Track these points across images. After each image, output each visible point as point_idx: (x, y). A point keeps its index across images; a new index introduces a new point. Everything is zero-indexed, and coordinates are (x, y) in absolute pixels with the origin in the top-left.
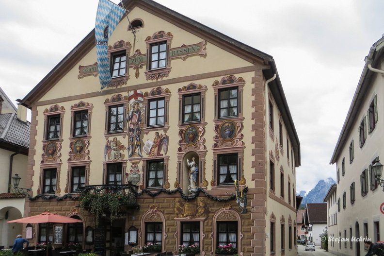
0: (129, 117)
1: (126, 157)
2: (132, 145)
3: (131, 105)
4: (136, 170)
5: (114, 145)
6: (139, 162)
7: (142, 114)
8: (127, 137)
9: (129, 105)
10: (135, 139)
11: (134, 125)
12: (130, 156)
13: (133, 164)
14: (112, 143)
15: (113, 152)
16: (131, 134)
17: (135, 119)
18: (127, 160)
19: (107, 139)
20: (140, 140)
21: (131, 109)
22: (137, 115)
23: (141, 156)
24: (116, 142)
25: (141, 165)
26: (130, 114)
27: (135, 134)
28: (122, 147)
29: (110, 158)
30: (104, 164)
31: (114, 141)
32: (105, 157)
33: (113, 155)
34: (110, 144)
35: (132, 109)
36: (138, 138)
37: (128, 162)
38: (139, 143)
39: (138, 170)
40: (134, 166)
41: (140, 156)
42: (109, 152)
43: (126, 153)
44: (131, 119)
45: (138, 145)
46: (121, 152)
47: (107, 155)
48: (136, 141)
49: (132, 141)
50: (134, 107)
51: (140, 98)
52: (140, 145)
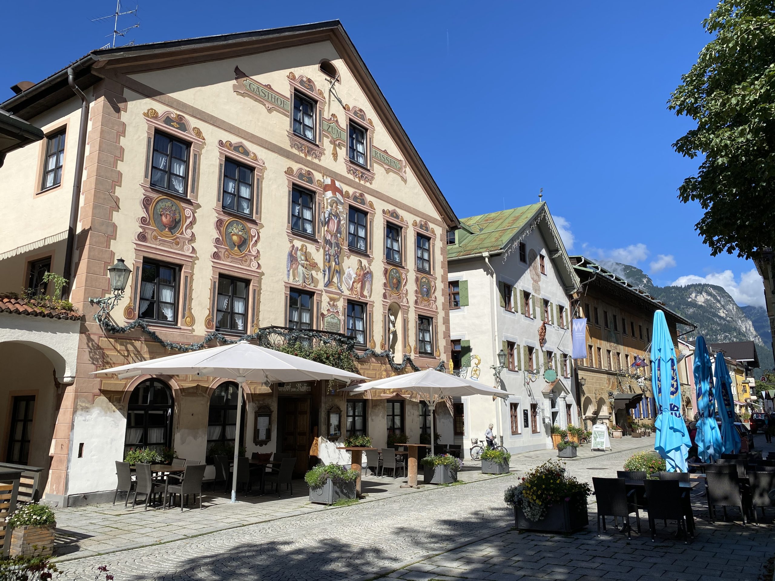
0: (325, 219)
1: (321, 286)
2: (330, 268)
3: (327, 200)
4: (335, 311)
5: (303, 258)
6: (338, 300)
7: (342, 222)
8: (322, 250)
9: (325, 199)
10: (332, 258)
11: (332, 236)
12: (326, 285)
13: (331, 299)
14: (299, 253)
15: (300, 268)
16: (327, 249)
17: (333, 226)
18: (322, 291)
19: (291, 242)
20: (338, 264)
21: (327, 208)
22: (336, 222)
23: (341, 290)
24: (305, 252)
25: (341, 304)
26: (326, 216)
27: (332, 252)
28: (314, 266)
29: (297, 279)
30: (286, 287)
31: (301, 250)
32: (289, 275)
33: (302, 275)
34: (296, 254)
35: (329, 207)
36: (337, 260)
37: (324, 293)
38: (337, 268)
39: (338, 312)
40: (332, 303)
41: (339, 289)
42: (294, 266)
43: (321, 279)
44: (327, 223)
45: (337, 271)
46: (314, 273)
47: (291, 271)
48: (334, 263)
49: (329, 261)
50: (332, 206)
51: (338, 195)
52: (340, 272)
